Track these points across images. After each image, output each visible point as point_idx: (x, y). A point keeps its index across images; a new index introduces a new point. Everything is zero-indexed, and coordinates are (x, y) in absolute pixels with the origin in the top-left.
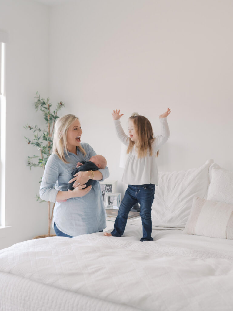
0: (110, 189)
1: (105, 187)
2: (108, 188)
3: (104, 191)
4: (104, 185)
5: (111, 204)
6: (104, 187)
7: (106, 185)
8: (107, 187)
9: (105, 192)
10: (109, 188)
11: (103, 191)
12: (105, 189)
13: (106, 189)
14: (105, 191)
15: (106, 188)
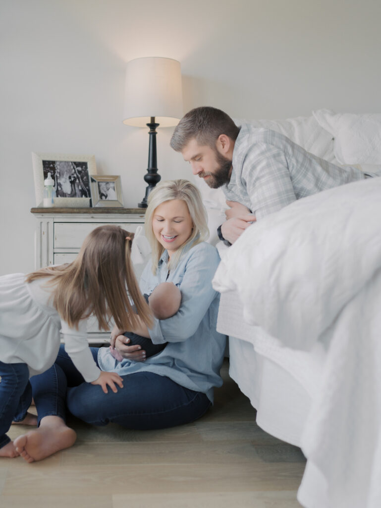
0: (83, 172)
1: (74, 168)
2: (80, 169)
3: (73, 174)
4: (71, 164)
5: (104, 197)
6: (72, 167)
7: (75, 163)
8: (77, 167)
9: (74, 177)
10: (82, 170)
11: (72, 176)
12: (73, 171)
13: (77, 171)
14: (75, 175)
15: (76, 169)
